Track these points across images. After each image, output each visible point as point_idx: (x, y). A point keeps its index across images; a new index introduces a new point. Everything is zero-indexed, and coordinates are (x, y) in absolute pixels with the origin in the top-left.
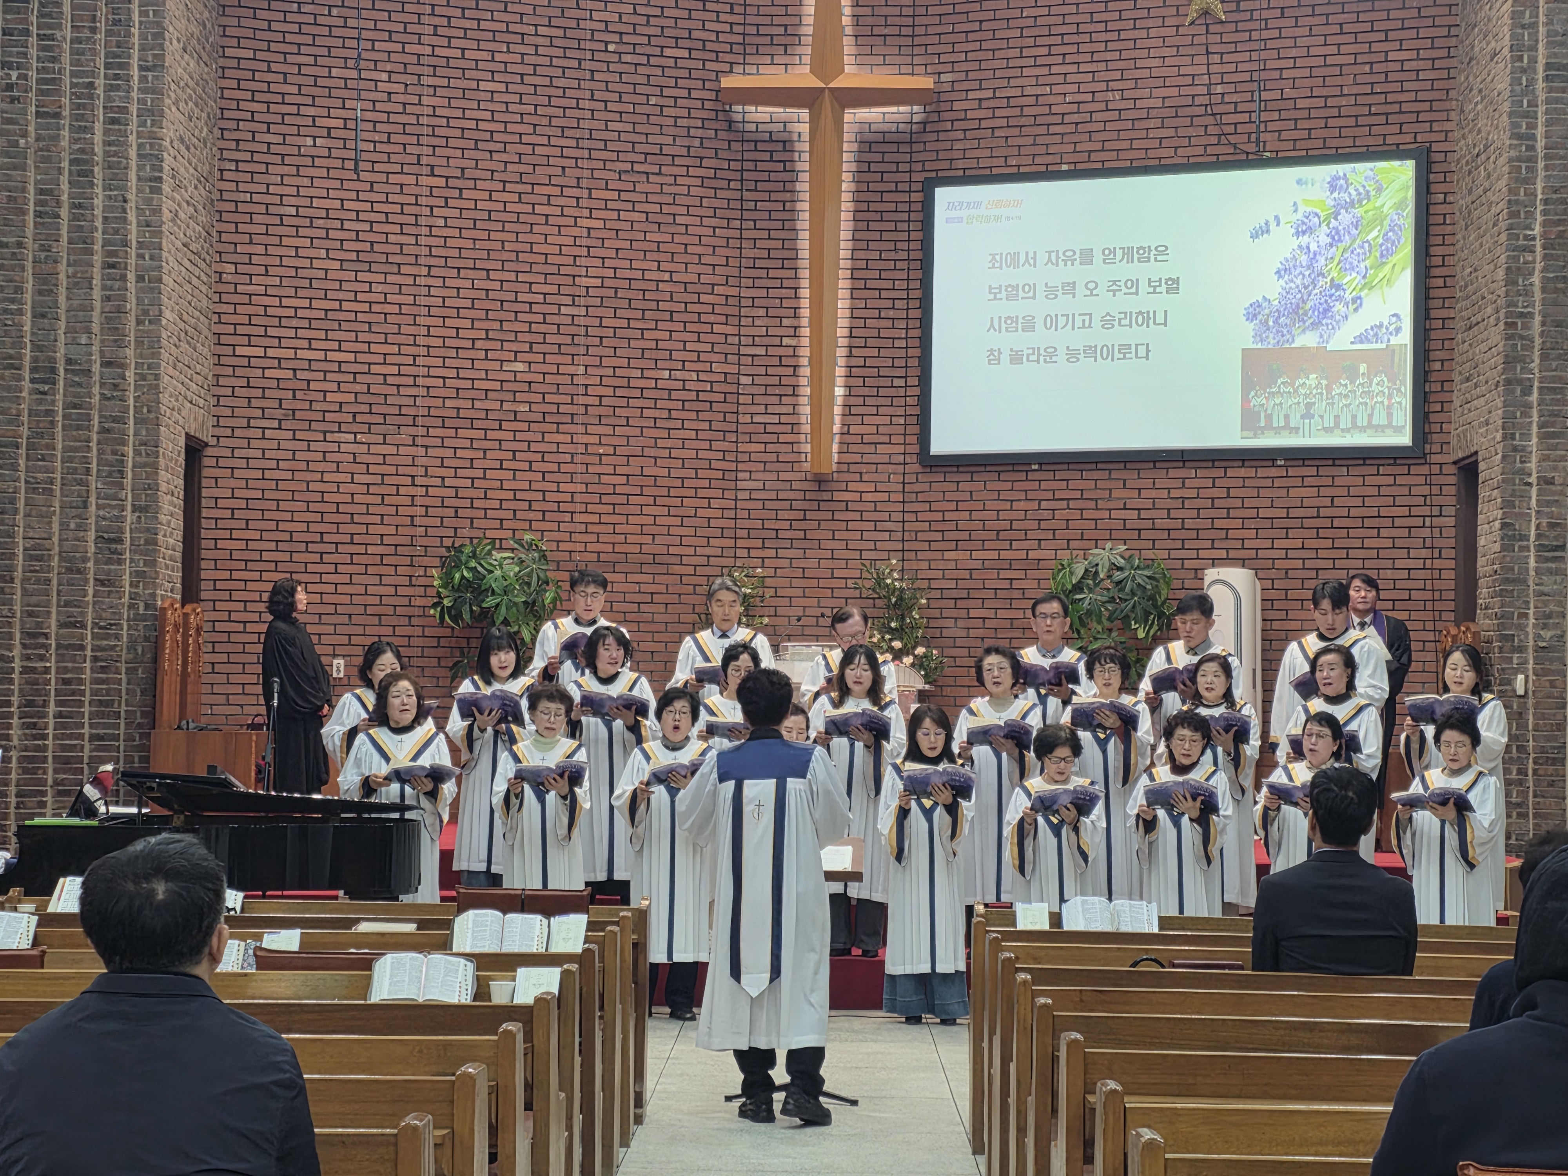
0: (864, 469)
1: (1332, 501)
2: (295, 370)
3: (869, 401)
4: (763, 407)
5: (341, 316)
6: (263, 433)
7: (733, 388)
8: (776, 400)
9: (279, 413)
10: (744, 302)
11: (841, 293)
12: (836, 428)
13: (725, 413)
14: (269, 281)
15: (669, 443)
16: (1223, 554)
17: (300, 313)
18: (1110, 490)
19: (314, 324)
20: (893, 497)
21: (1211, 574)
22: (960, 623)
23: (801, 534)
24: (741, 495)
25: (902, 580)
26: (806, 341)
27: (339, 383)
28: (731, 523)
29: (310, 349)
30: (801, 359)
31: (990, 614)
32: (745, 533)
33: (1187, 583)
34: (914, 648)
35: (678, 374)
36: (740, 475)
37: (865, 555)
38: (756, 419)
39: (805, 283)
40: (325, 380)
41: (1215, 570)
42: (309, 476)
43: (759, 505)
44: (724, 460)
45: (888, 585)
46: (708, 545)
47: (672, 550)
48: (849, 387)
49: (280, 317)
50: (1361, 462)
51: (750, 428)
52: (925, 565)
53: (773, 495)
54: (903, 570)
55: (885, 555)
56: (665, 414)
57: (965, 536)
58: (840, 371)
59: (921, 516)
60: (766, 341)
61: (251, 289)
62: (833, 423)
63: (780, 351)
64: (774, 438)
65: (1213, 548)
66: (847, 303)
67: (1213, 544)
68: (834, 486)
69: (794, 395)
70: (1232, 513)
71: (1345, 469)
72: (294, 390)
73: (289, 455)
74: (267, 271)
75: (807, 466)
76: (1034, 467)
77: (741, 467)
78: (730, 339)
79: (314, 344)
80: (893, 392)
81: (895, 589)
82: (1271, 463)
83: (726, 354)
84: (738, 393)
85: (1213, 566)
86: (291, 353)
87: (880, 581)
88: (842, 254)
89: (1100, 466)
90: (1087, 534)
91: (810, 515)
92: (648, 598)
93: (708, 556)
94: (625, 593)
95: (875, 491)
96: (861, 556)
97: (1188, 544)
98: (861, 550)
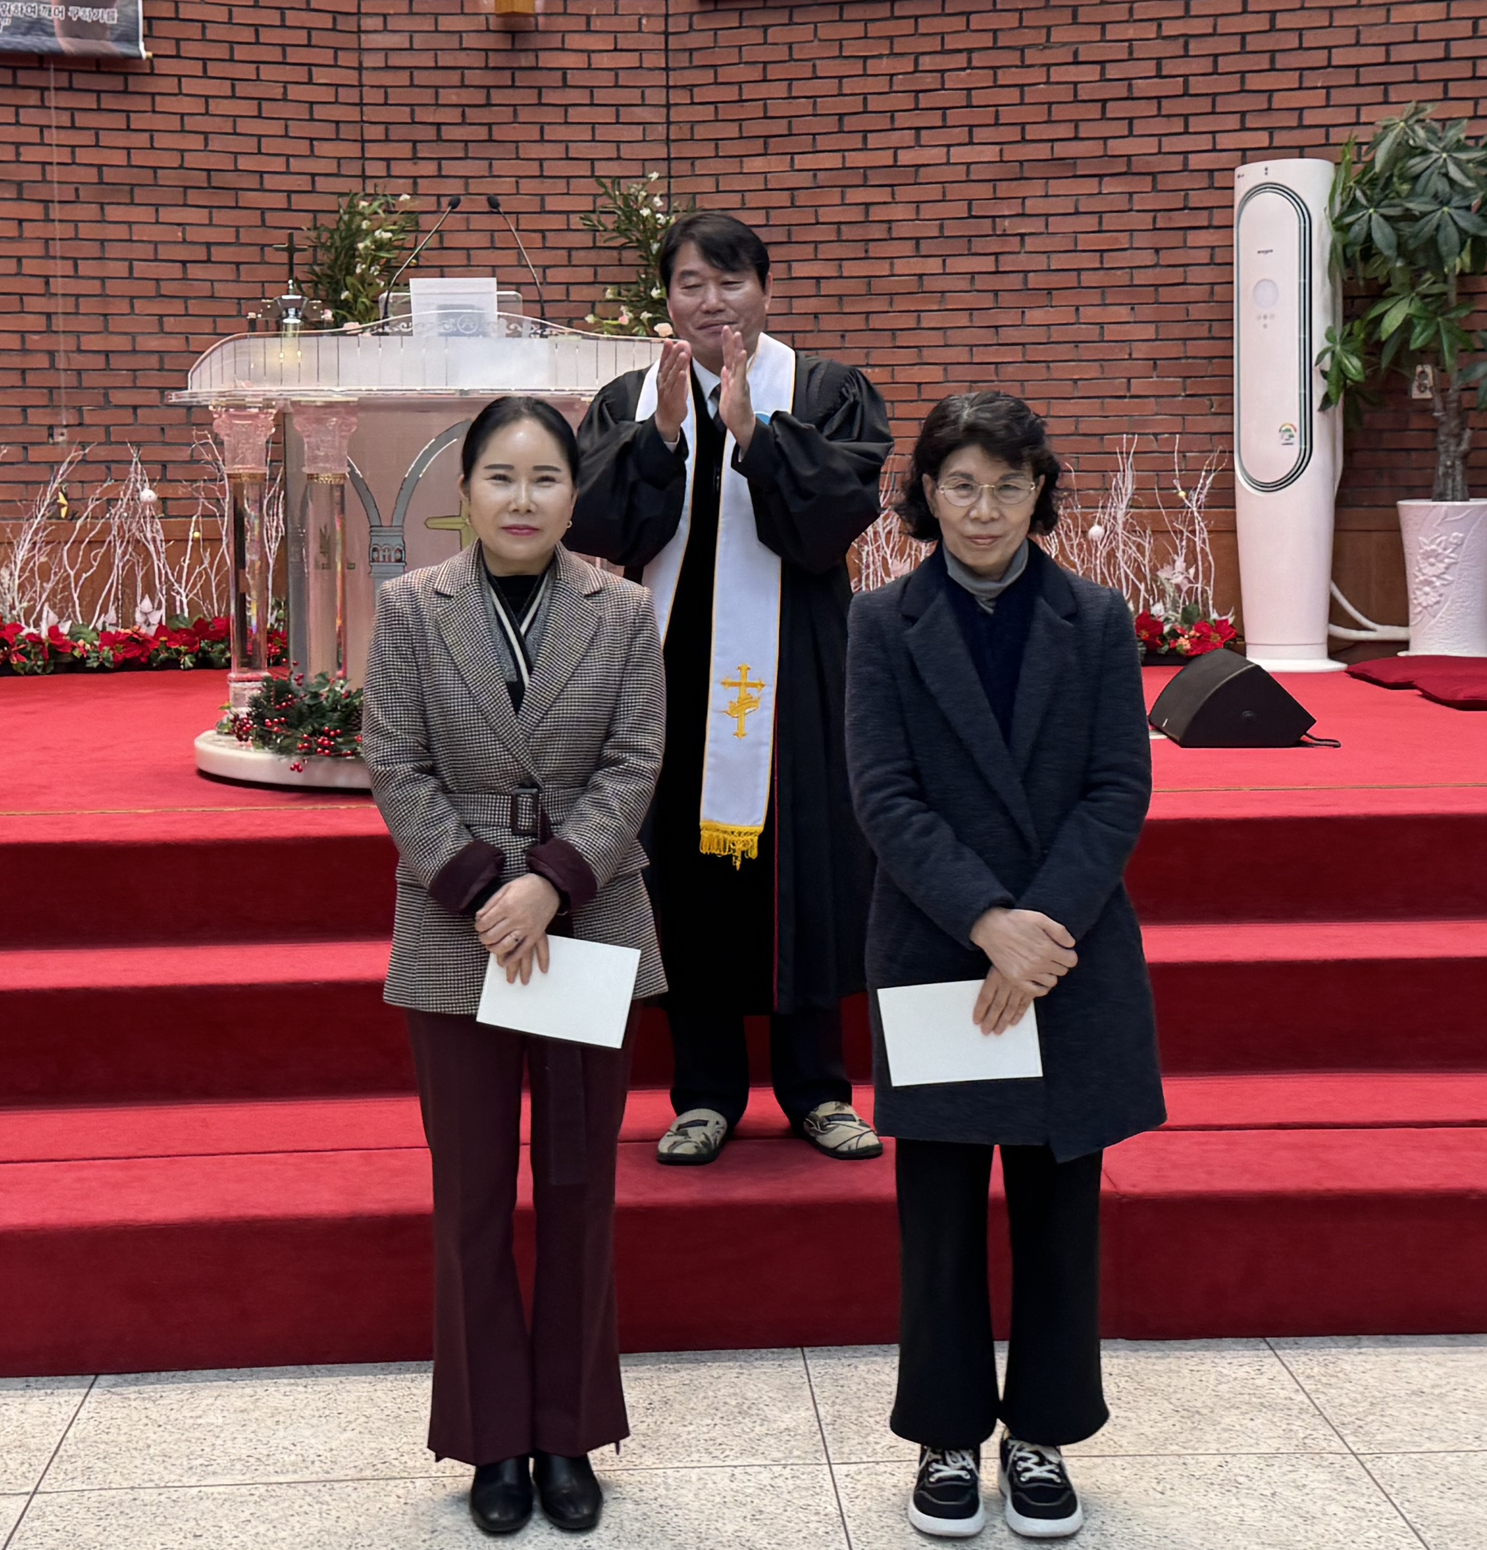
0: (593, 6)
16: (1262, 139)
18: (1049, 28)
20: (650, 60)
21: (1247, 175)
23: (483, 133)
24: (370, 60)
25: (666, 213)
28: (353, 114)
31: (829, 270)
32: (377, 132)
33: (1195, 199)
36: (368, 23)
37: (600, 168)
41: (1254, 168)
43: (403, 78)
45: (644, 220)
46: (312, 154)
47: (244, 163)
52: (708, 185)
53: (427, 60)
54: (669, 194)
55: (635, 169)
57: (780, 127)
59: (698, 94)
65: (1243, 129)
67: (1243, 121)
68: (538, 41)
70: (1282, 61)
81: (657, 227)
85: (1244, 163)
87: (629, 214)
90: (1006, 116)
91: (497, 97)
92: (202, 254)
93: (313, 175)
94: (156, 243)
95: (615, 50)
96: (593, 170)
97: (1195, 124)
98: (592, 160)
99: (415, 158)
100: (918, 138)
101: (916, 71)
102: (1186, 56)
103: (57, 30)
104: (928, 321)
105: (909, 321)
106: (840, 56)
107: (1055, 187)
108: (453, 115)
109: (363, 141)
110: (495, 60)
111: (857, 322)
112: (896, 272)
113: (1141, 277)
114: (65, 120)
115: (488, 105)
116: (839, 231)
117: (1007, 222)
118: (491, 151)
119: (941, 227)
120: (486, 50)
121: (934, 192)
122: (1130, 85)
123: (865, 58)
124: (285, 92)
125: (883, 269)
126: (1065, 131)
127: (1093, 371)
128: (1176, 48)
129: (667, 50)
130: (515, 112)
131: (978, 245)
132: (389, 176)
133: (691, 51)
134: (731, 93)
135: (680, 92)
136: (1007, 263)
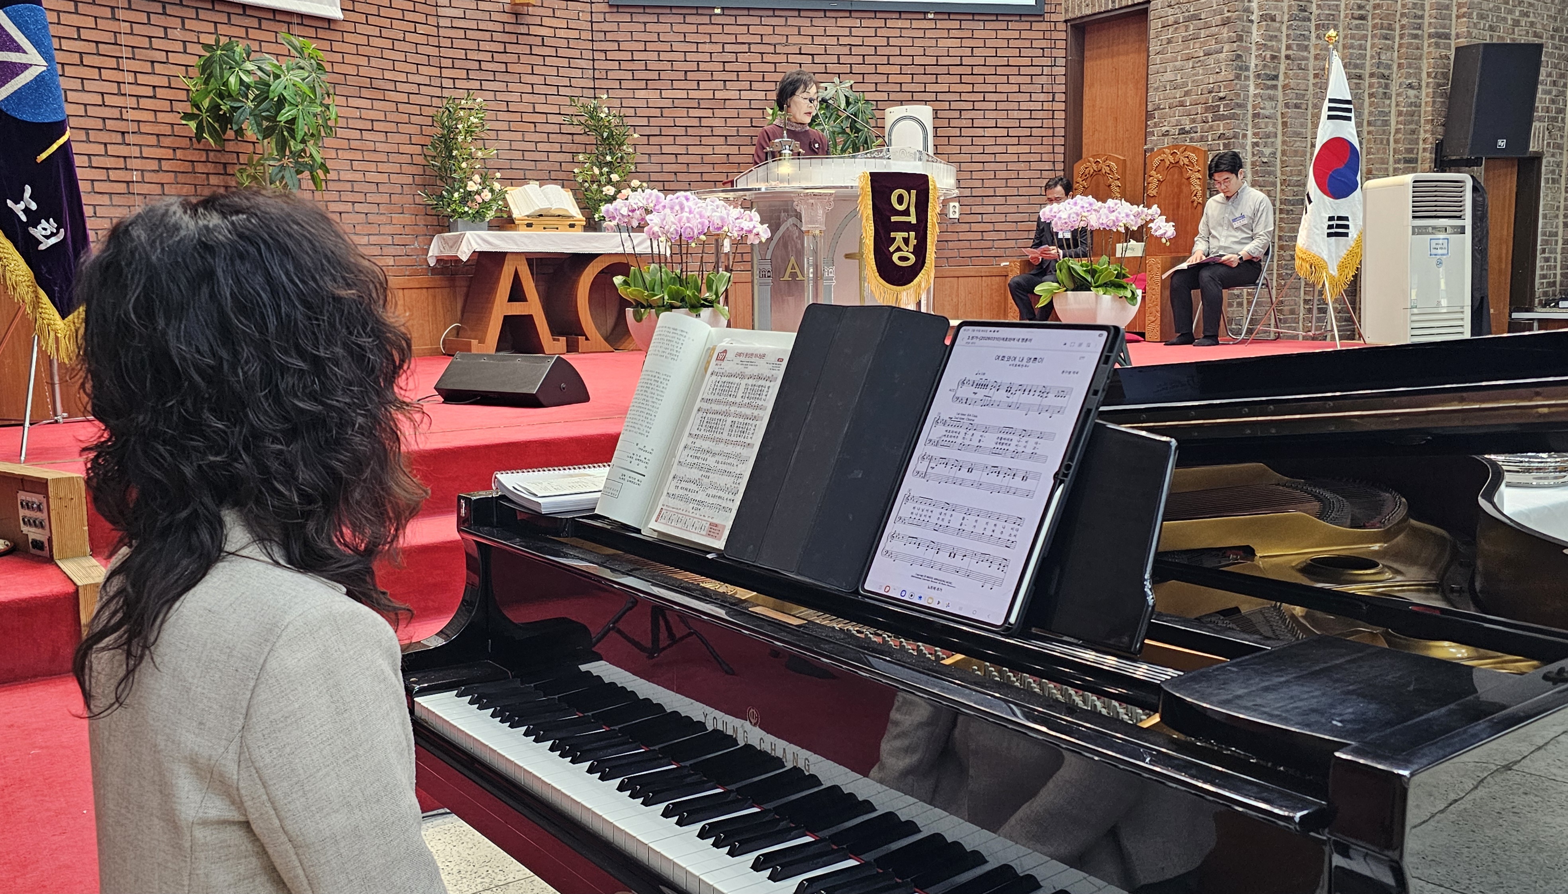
0: (556, 4)
16: (885, 96)
18: (787, 36)
20: (583, 35)
23: (503, 67)
24: (443, 22)
28: (436, 52)
31: (682, 150)
32: (449, 63)
37: (562, 91)
43: (461, 34)
46: (418, 73)
53: (473, 25)
55: (578, 92)
57: (654, 75)
59: (610, 55)
65: (886, 91)
68: (529, 20)
76: (717, 11)
82: (922, 16)
90: (769, 77)
91: (509, 48)
95: (567, 28)
98: (558, 86)
99: (468, 79)
100: (725, 85)
101: (723, 52)
102: (851, 55)
106: (685, 42)
108: (489, 56)
109: (441, 68)
110: (508, 28)
111: (697, 176)
112: (715, 152)
115: (505, 52)
118: (507, 77)
119: (738, 130)
120: (503, 22)
122: (827, 67)
123: (696, 44)
124: (404, 37)
125: (709, 150)
128: (846, 50)
129: (592, 30)
130: (519, 57)
132: (455, 88)
133: (605, 32)
134: (628, 56)
135: (600, 53)
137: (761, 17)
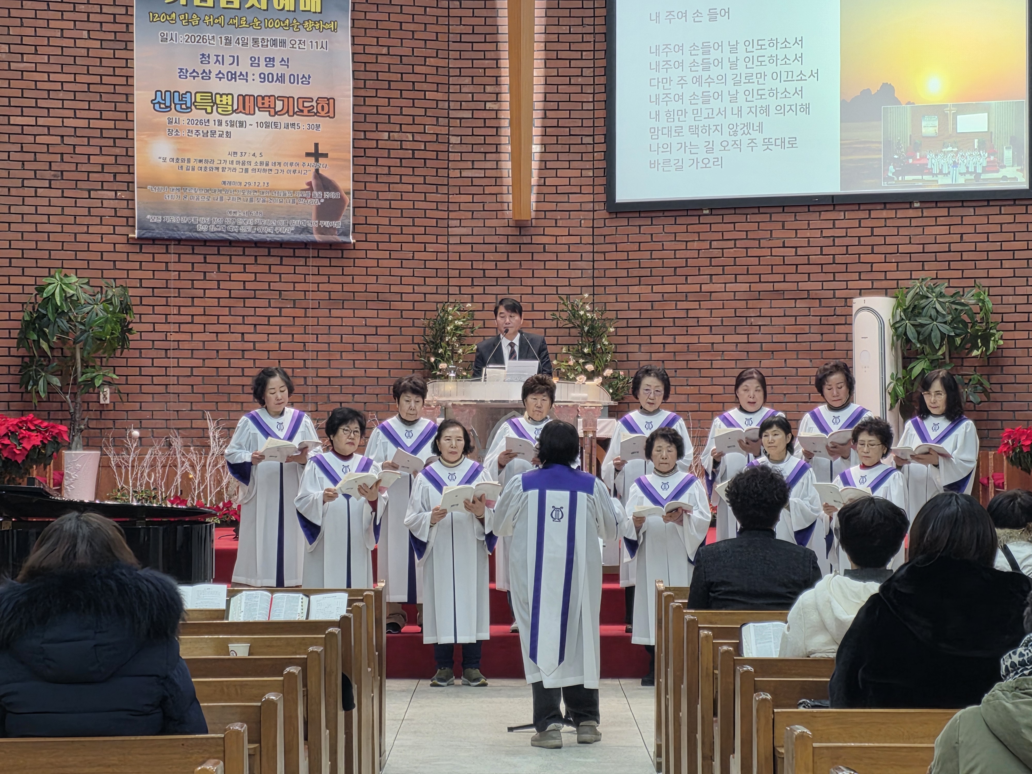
0: (558, 215)
1: (961, 237)
2: (62, 136)
3: (562, 157)
4: (470, 163)
5: (102, 89)
6: (36, 192)
7: (444, 147)
8: (481, 157)
9: (48, 175)
10: (452, 72)
11: (537, 63)
12: (534, 180)
13: (437, 169)
14: (38, 59)
15: (390, 196)
16: (869, 284)
17: (66, 87)
18: (771, 231)
19: (79, 96)
20: (585, 240)
21: (858, 302)
22: (643, 348)
23: (505, 273)
24: (452, 240)
25: (593, 311)
26: (506, 106)
27: (101, 147)
28: (444, 265)
29: (76, 118)
30: (503, 120)
31: (670, 340)
32: (456, 273)
33: (839, 311)
34: (604, 370)
35: (396, 136)
36: (452, 223)
37: (561, 290)
38: (465, 174)
39: (505, 55)
40: (89, 145)
41: (862, 299)
42: (76, 229)
43: (469, 248)
44: (437, 209)
45: (581, 317)
46: (425, 284)
47: (394, 289)
48: (544, 145)
49: (49, 91)
50: (986, 203)
51: (459, 182)
52: (613, 298)
53: (480, 240)
54: (593, 303)
55: (578, 290)
56: (386, 170)
57: (647, 272)
58: (536, 131)
59: (608, 256)
60: (472, 105)
61: (22, 66)
62: (531, 176)
63: (484, 114)
64: (479, 190)
65: (860, 279)
66: (542, 72)
67: (860, 276)
68: (532, 231)
69: (497, 152)
70: (876, 249)
71: (972, 210)
72: (62, 154)
73: (59, 211)
74: (36, 50)
75: (509, 214)
76: (705, 212)
77: (452, 215)
78: (441, 105)
79: (79, 114)
80: (582, 148)
81: (587, 320)
82: (908, 206)
83: (437, 118)
84: (448, 151)
85: (860, 295)
86: (59, 122)
87: (574, 313)
88: (537, 29)
89: (762, 210)
90: (752, 270)
91: (512, 257)
92: (373, 331)
93: (425, 294)
94: (353, 326)
95: (569, 235)
96: (557, 291)
97: (838, 277)
98: (557, 286)
99: (473, 285)
100: (711, 279)
101: (711, 248)
102: (834, 246)
103: (314, 232)
104: (716, 364)
105: (707, 364)
106: (675, 241)
107: (775, 303)
108: (492, 265)
109: (448, 278)
110: (511, 240)
111: (683, 365)
112: (701, 341)
113: (814, 346)
114: (315, 270)
115: (508, 260)
116: (674, 322)
117: (752, 319)
118: (509, 282)
119: (722, 321)
120: (508, 235)
121: (719, 304)
122: (808, 259)
123: (687, 242)
124: (413, 256)
125: (695, 339)
126: (780, 278)
127: (793, 389)
128: (830, 242)
129: (593, 235)
130: (520, 264)
131: (739, 330)
132: (460, 294)
133: (605, 236)
134: (624, 256)
135: (600, 254)
136: (752, 338)
137: (747, 214)
